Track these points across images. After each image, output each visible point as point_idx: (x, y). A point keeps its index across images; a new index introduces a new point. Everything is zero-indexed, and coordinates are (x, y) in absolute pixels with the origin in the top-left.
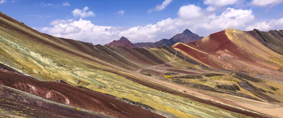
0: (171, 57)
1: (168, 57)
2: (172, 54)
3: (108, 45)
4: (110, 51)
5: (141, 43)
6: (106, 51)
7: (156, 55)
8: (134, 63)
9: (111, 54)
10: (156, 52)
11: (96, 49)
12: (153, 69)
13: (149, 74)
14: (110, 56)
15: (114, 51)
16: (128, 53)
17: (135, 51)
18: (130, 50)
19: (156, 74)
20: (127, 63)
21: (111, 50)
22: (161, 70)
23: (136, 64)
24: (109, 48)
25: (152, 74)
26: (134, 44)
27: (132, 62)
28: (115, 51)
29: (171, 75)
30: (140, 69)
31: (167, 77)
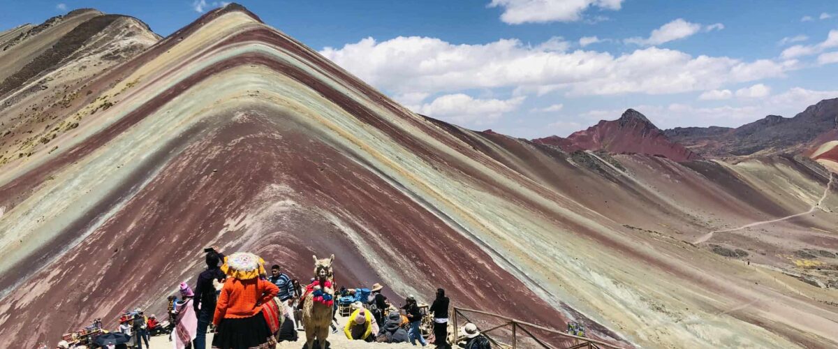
0: (812, 193)
1: (802, 194)
2: (816, 184)
3: (583, 134)
4: (613, 169)
5: (690, 128)
6: (602, 171)
7: (758, 184)
8: (687, 210)
9: (615, 180)
10: (759, 175)
11: (572, 163)
12: (753, 235)
13: (740, 249)
14: (613, 185)
15: (624, 170)
16: (667, 178)
17: (688, 170)
18: (671, 166)
19: (763, 251)
20: (666, 210)
21: (615, 168)
22: (777, 237)
23: (694, 214)
24: (609, 161)
25: (749, 250)
26: (666, 130)
27: (680, 207)
28: (627, 171)
29: (814, 257)
30: (709, 230)
31: (802, 264)
